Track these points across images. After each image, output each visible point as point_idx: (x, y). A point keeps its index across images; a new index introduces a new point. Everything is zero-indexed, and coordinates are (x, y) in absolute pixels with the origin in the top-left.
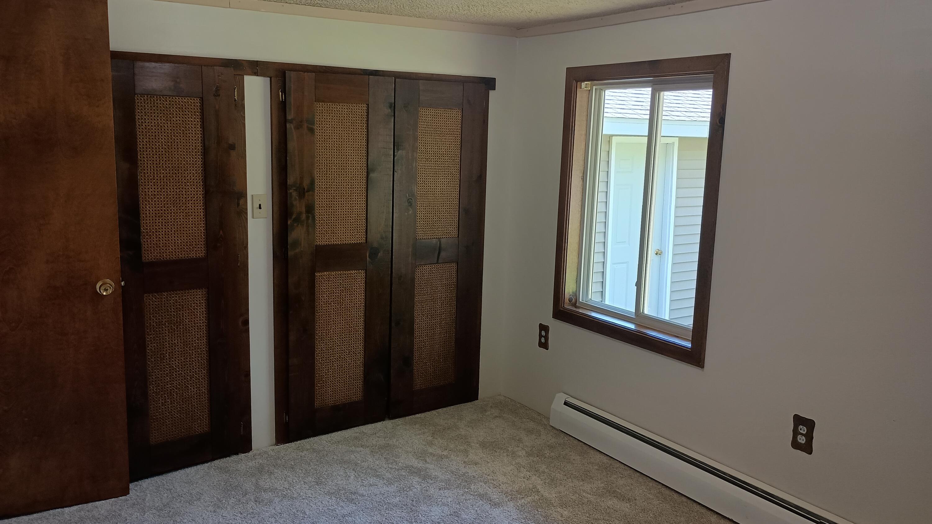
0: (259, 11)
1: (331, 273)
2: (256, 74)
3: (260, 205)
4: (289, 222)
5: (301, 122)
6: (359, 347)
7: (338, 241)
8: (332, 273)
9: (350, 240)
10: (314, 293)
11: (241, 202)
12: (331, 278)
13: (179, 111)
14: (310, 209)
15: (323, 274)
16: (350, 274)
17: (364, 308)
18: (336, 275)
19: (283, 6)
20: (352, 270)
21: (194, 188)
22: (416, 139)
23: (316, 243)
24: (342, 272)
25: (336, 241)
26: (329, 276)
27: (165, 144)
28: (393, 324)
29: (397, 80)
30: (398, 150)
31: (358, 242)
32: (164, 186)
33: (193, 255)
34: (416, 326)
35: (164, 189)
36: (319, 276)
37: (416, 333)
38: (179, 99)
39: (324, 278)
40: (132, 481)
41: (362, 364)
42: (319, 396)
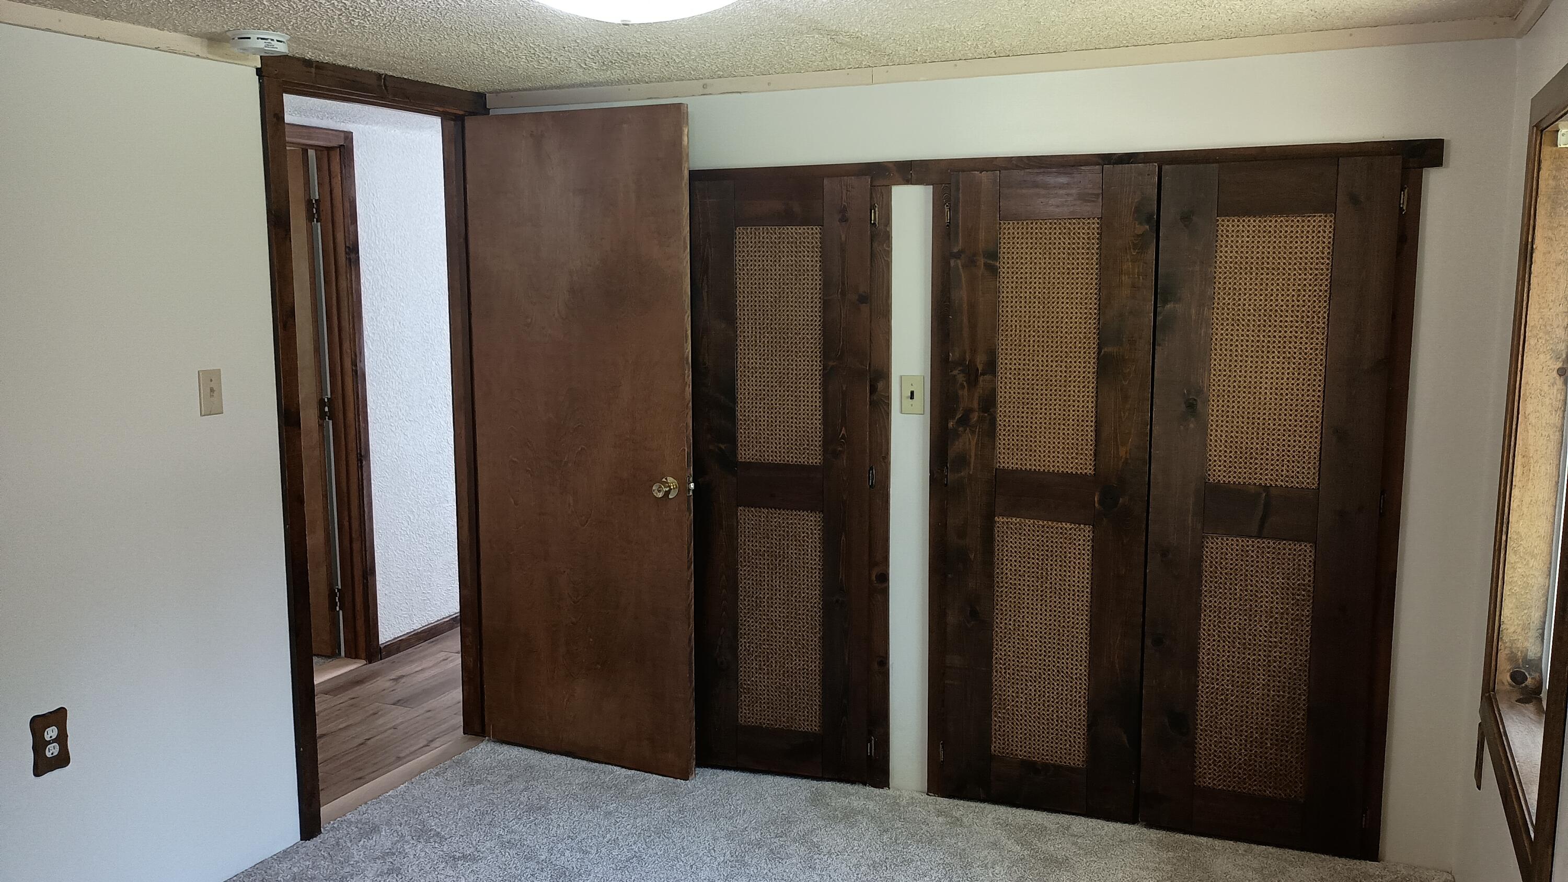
0: (917, 81)
1: (1025, 521)
2: (908, 182)
3: (912, 393)
4: (951, 424)
5: (975, 255)
6: (1081, 669)
7: (1039, 465)
8: (1027, 521)
9: (1062, 467)
10: (992, 552)
11: (880, 385)
12: (1025, 530)
13: (792, 247)
14: (989, 403)
15: (1009, 520)
16: (1061, 529)
17: (1089, 596)
18: (1034, 526)
19: (956, 65)
20: (1066, 522)
21: (808, 361)
22: (1209, 280)
23: (998, 464)
24: (1045, 522)
25: (1035, 465)
26: (1020, 525)
27: (772, 295)
28: (1148, 642)
29: (1166, 168)
30: (1166, 302)
31: (1079, 473)
32: (768, 355)
33: (803, 460)
34: (1203, 656)
35: (768, 360)
36: (1003, 523)
37: (1203, 672)
38: (792, 229)
39: (1011, 528)
40: (699, 765)
41: (1084, 700)
42: (999, 735)
